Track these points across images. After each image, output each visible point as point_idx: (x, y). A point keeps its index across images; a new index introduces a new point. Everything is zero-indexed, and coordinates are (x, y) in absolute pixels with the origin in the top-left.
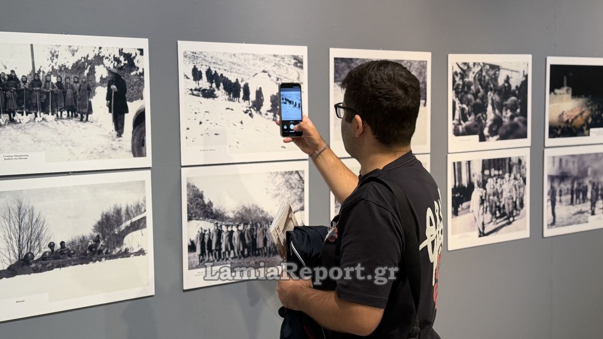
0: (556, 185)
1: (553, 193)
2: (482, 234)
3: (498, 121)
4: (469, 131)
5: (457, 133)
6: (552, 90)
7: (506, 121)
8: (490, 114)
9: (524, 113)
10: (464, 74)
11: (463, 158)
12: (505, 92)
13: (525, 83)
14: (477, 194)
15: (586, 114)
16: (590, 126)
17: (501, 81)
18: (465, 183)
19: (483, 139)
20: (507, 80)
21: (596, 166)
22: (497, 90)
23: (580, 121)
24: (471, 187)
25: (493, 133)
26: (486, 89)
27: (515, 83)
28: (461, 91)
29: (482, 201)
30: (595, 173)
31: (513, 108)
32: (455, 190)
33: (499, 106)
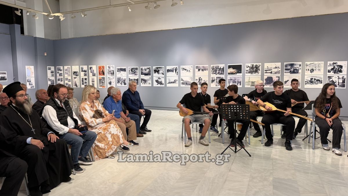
0: (230, 81)
1: (229, 82)
2: (216, 86)
3: (219, 73)
4: (214, 74)
5: (212, 74)
6: (229, 68)
7: (220, 72)
8: (218, 72)
9: (223, 71)
10: (213, 67)
11: (213, 77)
12: (220, 69)
13: (224, 68)
14: (215, 81)
15: (236, 71)
16: (236, 73)
17: (219, 68)
18: (213, 79)
19: (216, 74)
20: (220, 67)
21: (238, 78)
22: (219, 69)
23: (234, 72)
24: (214, 80)
25: (218, 74)
26: (217, 69)
27: (222, 68)
28: (213, 69)
29: (216, 82)
30: (238, 79)
31: (221, 71)
32: (212, 80)
33: (219, 71)
